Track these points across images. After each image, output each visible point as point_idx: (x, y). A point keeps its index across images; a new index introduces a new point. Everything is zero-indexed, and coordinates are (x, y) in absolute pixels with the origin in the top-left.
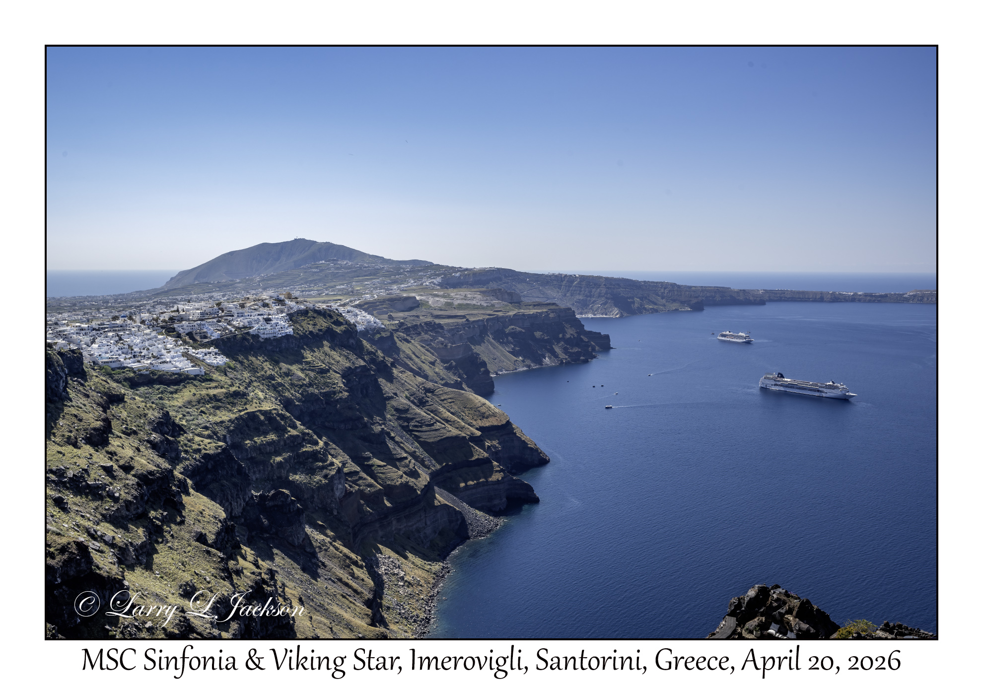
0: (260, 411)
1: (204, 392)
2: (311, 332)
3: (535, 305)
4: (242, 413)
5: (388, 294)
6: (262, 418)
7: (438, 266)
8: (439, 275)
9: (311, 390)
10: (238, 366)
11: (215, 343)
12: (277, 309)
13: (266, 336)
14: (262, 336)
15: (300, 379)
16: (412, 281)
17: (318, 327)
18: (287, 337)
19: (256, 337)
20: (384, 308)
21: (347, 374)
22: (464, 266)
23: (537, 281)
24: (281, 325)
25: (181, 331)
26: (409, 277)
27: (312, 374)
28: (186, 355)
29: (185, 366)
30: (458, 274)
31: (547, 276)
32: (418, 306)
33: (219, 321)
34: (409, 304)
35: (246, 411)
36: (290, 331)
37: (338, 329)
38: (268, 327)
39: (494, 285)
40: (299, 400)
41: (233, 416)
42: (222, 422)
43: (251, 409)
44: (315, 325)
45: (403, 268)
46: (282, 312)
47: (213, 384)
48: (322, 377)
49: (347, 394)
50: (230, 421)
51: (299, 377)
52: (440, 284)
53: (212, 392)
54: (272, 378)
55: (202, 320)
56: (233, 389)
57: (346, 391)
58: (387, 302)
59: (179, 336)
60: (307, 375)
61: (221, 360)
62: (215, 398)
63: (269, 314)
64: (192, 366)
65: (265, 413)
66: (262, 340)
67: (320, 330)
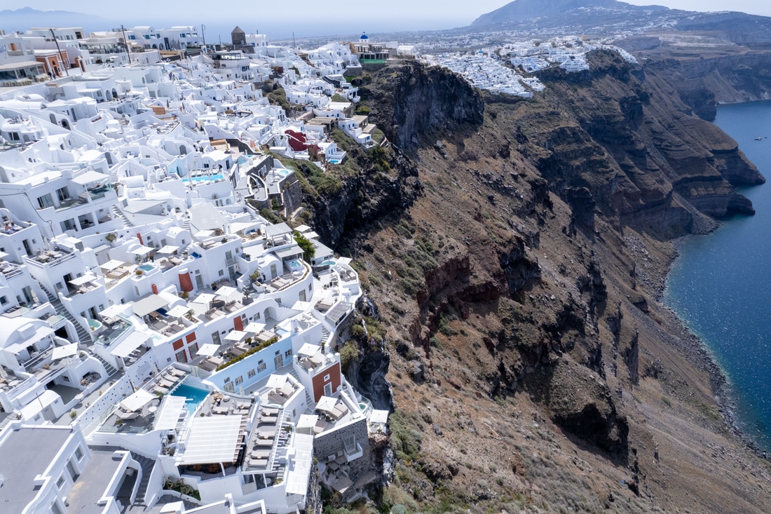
0: (568, 127)
1: (532, 111)
2: (600, 68)
4: (556, 128)
5: (634, 35)
6: (569, 132)
7: (674, 11)
8: (675, 18)
9: (598, 113)
10: (551, 91)
11: (537, 74)
12: (578, 49)
13: (570, 70)
14: (568, 70)
15: (591, 104)
16: (652, 24)
17: (604, 64)
18: (585, 71)
19: (563, 70)
21: (623, 102)
22: (698, 11)
23: (765, 23)
24: (580, 63)
25: (515, 64)
26: (650, 20)
27: (600, 101)
28: (520, 82)
29: (519, 90)
30: (693, 18)
32: (660, 46)
33: (539, 57)
34: (653, 43)
35: (559, 127)
36: (586, 67)
37: (618, 66)
38: (572, 62)
40: (590, 120)
41: (551, 130)
42: (544, 133)
43: (562, 125)
44: (602, 62)
45: (645, 13)
46: (581, 51)
47: (537, 105)
48: (607, 103)
49: (623, 118)
50: (548, 133)
51: (590, 102)
52: (676, 27)
53: (538, 111)
54: (572, 101)
55: (528, 56)
56: (551, 109)
57: (623, 116)
58: (634, 41)
59: (513, 67)
60: (596, 101)
61: (541, 86)
62: (538, 115)
63: (573, 53)
64: (526, 91)
65: (571, 129)
66: (567, 73)
67: (606, 67)
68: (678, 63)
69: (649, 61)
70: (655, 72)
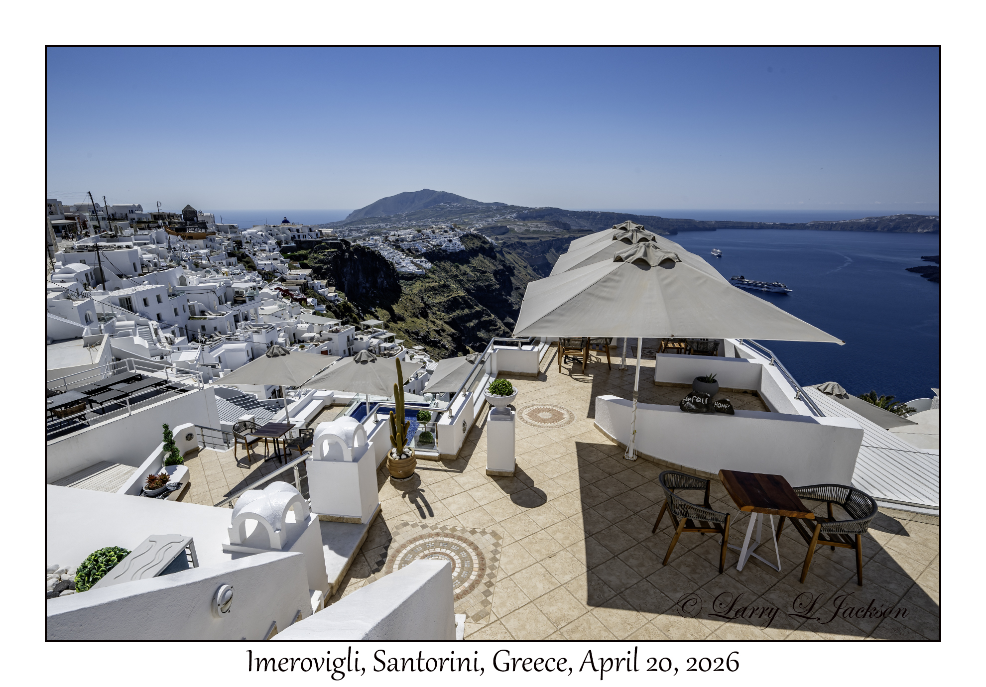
0: (459, 296)
1: (427, 285)
2: (473, 248)
3: (579, 231)
4: (450, 297)
5: (488, 224)
6: (460, 300)
7: (512, 206)
8: (514, 212)
9: (479, 283)
10: (438, 269)
11: (425, 255)
12: (453, 234)
13: (450, 251)
14: (448, 251)
15: (472, 277)
16: (499, 216)
17: (475, 245)
18: (462, 251)
19: (445, 251)
21: (495, 273)
22: (529, 206)
23: (574, 215)
24: (458, 245)
25: (404, 248)
26: (497, 213)
27: (478, 274)
28: (412, 262)
29: (413, 269)
30: (526, 211)
32: (509, 232)
33: (423, 242)
34: (503, 230)
35: (451, 296)
36: (463, 247)
37: (487, 246)
38: (451, 245)
40: (474, 290)
41: (446, 299)
42: (441, 303)
43: (454, 295)
44: (473, 244)
45: (491, 208)
46: (456, 236)
47: (431, 280)
48: (484, 276)
49: (498, 286)
50: (444, 302)
51: (471, 275)
52: (517, 218)
53: (432, 285)
54: (456, 276)
55: (414, 241)
56: (442, 283)
57: (498, 284)
59: (403, 251)
60: (475, 275)
61: (429, 265)
62: (433, 288)
63: (450, 237)
64: (418, 269)
65: (462, 297)
66: (449, 253)
67: (477, 247)
68: (525, 244)
69: (504, 243)
70: (511, 252)
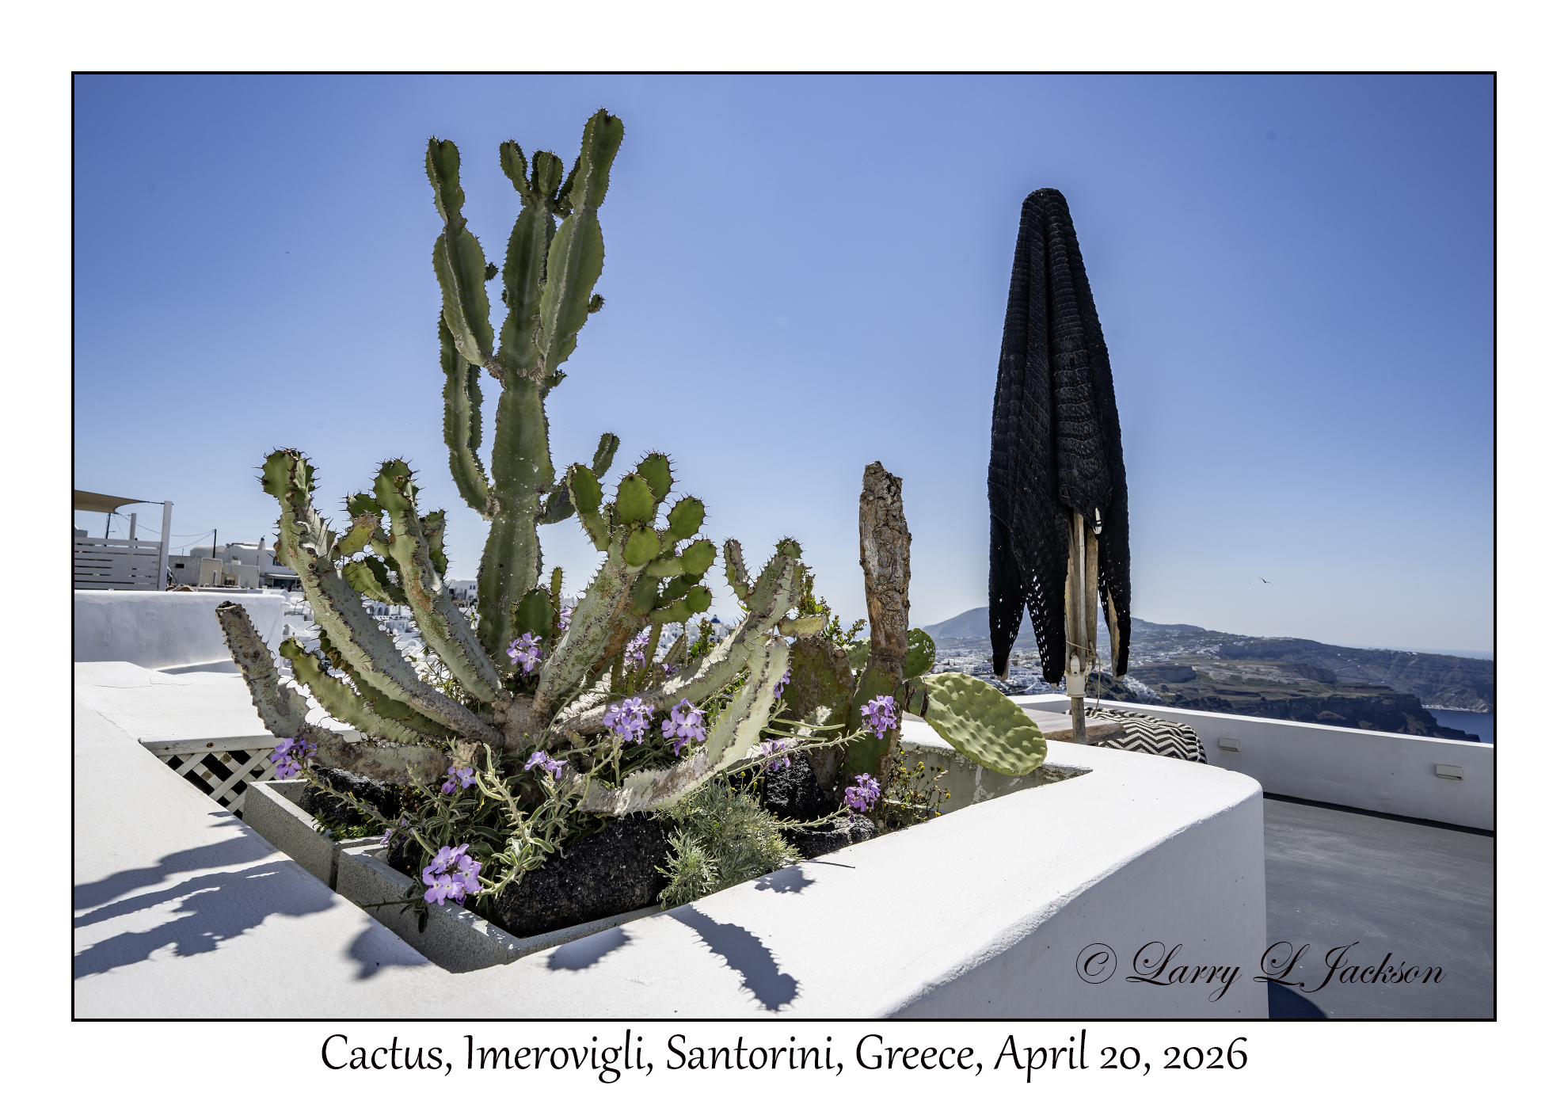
3: (1357, 688)
5: (1155, 662)
7: (1214, 634)
8: (1216, 643)
16: (1182, 649)
20: (1153, 677)
22: (1249, 635)
23: (1352, 657)
26: (1178, 644)
30: (1241, 644)
31: (1368, 652)
32: (1194, 678)
34: (1183, 674)
39: (1292, 659)
45: (1169, 634)
52: (1217, 654)
58: (1156, 671)
